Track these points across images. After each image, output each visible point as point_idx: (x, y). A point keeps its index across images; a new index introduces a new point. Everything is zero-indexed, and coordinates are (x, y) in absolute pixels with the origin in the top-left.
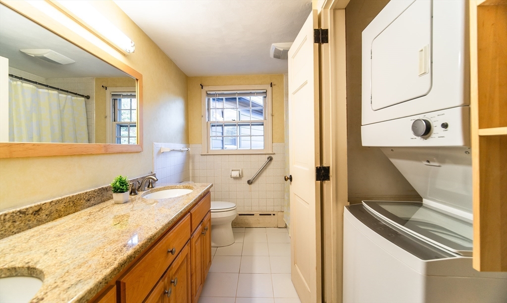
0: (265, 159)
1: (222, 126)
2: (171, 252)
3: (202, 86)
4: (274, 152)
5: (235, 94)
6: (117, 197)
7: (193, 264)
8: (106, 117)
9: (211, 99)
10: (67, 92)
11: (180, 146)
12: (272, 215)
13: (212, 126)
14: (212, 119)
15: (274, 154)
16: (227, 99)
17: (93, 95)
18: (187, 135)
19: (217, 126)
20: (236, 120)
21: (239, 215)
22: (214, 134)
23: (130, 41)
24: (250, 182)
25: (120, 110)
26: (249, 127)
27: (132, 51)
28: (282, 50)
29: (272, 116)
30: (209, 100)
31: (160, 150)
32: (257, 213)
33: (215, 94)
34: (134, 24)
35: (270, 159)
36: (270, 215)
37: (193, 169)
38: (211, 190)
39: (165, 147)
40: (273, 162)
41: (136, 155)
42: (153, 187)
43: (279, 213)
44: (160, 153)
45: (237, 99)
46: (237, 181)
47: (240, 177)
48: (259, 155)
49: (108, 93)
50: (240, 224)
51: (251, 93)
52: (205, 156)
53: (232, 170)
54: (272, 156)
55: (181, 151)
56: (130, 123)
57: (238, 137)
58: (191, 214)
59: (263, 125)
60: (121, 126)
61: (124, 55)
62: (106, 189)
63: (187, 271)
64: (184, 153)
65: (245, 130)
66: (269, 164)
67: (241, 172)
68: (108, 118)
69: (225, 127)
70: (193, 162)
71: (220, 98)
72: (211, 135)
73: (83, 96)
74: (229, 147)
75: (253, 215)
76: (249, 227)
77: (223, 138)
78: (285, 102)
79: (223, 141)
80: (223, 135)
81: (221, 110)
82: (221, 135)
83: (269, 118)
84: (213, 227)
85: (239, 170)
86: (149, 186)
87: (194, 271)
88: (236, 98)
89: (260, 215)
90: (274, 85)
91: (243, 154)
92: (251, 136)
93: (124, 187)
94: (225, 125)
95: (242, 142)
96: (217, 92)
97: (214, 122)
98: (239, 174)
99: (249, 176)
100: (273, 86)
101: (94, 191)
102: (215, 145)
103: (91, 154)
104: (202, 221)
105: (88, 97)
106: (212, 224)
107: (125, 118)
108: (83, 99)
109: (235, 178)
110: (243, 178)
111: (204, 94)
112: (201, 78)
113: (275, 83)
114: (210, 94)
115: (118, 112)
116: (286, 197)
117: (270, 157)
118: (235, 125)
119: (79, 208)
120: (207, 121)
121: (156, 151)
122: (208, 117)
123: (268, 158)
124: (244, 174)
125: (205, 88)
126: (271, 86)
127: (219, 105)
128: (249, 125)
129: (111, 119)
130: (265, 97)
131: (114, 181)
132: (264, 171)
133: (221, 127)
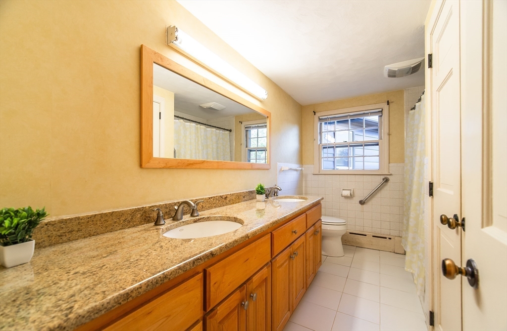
0: (380, 179)
1: (333, 147)
2: (295, 232)
3: (315, 113)
4: (391, 172)
5: (347, 116)
6: (259, 197)
7: (308, 252)
8: (241, 144)
9: (323, 123)
10: (220, 128)
11: (295, 166)
12: (388, 238)
13: (324, 148)
14: (324, 142)
15: (391, 175)
16: (338, 122)
17: (233, 129)
18: (301, 157)
19: (329, 148)
20: (348, 141)
21: (350, 233)
22: (325, 155)
23: (265, 91)
24: (362, 203)
25: (250, 138)
26: (362, 147)
27: (265, 98)
28: (397, 69)
29: (389, 135)
30: (321, 124)
31: (281, 169)
32: (370, 234)
33: (326, 119)
34: (266, 77)
35: (386, 180)
36: (386, 238)
37: (306, 187)
38: (322, 202)
39: (286, 166)
40: (389, 183)
41: (266, 171)
42: (277, 195)
43: (396, 238)
44: (282, 171)
45: (350, 121)
46: (349, 201)
47: (351, 197)
48: (373, 176)
49: (243, 126)
50: (351, 241)
51: (364, 113)
52: (317, 175)
53: (343, 190)
54: (388, 177)
55: (296, 170)
56: (258, 148)
57: (352, 158)
58: (306, 215)
59: (378, 145)
60: (251, 151)
61: (261, 101)
62: (251, 192)
63: (303, 255)
64: (299, 173)
65: (359, 151)
66: (384, 186)
67: (352, 192)
68: (243, 145)
69: (337, 148)
70: (306, 181)
71: (332, 121)
72: (322, 157)
73: (228, 130)
74: (341, 168)
75: (366, 235)
76: (360, 247)
77: (334, 159)
78: (405, 118)
79: (334, 162)
80: (334, 156)
81: (333, 132)
82: (332, 156)
83: (385, 137)
84: (323, 238)
85: (350, 190)
86: (274, 195)
87: (308, 258)
88: (348, 120)
89: (373, 236)
90: (392, 102)
91: (355, 175)
92: (364, 156)
93: (263, 191)
94: (337, 147)
95: (356, 163)
96: (329, 117)
97: (326, 144)
98: (351, 194)
99: (361, 195)
100: (391, 104)
101: (247, 192)
102: (326, 165)
103: (245, 169)
104: (314, 225)
105: (230, 131)
106: (322, 235)
107: (253, 144)
108: (228, 132)
109: (346, 197)
110: (354, 198)
111: (316, 119)
112: (314, 105)
113: (392, 101)
114: (322, 119)
115: (248, 140)
116: (405, 222)
117: (385, 178)
118: (347, 146)
119: (240, 201)
120: (319, 143)
121: (278, 169)
122: (320, 140)
123: (383, 179)
124: (356, 194)
125: (318, 114)
126: (388, 104)
127: (331, 128)
128: (362, 145)
129: (245, 146)
130: (381, 116)
131: (257, 187)
132: (378, 192)
133: (332, 149)
